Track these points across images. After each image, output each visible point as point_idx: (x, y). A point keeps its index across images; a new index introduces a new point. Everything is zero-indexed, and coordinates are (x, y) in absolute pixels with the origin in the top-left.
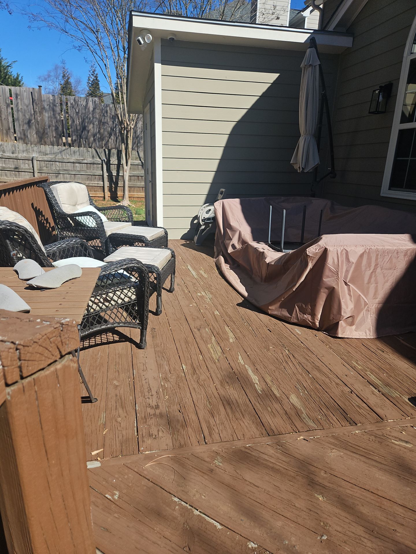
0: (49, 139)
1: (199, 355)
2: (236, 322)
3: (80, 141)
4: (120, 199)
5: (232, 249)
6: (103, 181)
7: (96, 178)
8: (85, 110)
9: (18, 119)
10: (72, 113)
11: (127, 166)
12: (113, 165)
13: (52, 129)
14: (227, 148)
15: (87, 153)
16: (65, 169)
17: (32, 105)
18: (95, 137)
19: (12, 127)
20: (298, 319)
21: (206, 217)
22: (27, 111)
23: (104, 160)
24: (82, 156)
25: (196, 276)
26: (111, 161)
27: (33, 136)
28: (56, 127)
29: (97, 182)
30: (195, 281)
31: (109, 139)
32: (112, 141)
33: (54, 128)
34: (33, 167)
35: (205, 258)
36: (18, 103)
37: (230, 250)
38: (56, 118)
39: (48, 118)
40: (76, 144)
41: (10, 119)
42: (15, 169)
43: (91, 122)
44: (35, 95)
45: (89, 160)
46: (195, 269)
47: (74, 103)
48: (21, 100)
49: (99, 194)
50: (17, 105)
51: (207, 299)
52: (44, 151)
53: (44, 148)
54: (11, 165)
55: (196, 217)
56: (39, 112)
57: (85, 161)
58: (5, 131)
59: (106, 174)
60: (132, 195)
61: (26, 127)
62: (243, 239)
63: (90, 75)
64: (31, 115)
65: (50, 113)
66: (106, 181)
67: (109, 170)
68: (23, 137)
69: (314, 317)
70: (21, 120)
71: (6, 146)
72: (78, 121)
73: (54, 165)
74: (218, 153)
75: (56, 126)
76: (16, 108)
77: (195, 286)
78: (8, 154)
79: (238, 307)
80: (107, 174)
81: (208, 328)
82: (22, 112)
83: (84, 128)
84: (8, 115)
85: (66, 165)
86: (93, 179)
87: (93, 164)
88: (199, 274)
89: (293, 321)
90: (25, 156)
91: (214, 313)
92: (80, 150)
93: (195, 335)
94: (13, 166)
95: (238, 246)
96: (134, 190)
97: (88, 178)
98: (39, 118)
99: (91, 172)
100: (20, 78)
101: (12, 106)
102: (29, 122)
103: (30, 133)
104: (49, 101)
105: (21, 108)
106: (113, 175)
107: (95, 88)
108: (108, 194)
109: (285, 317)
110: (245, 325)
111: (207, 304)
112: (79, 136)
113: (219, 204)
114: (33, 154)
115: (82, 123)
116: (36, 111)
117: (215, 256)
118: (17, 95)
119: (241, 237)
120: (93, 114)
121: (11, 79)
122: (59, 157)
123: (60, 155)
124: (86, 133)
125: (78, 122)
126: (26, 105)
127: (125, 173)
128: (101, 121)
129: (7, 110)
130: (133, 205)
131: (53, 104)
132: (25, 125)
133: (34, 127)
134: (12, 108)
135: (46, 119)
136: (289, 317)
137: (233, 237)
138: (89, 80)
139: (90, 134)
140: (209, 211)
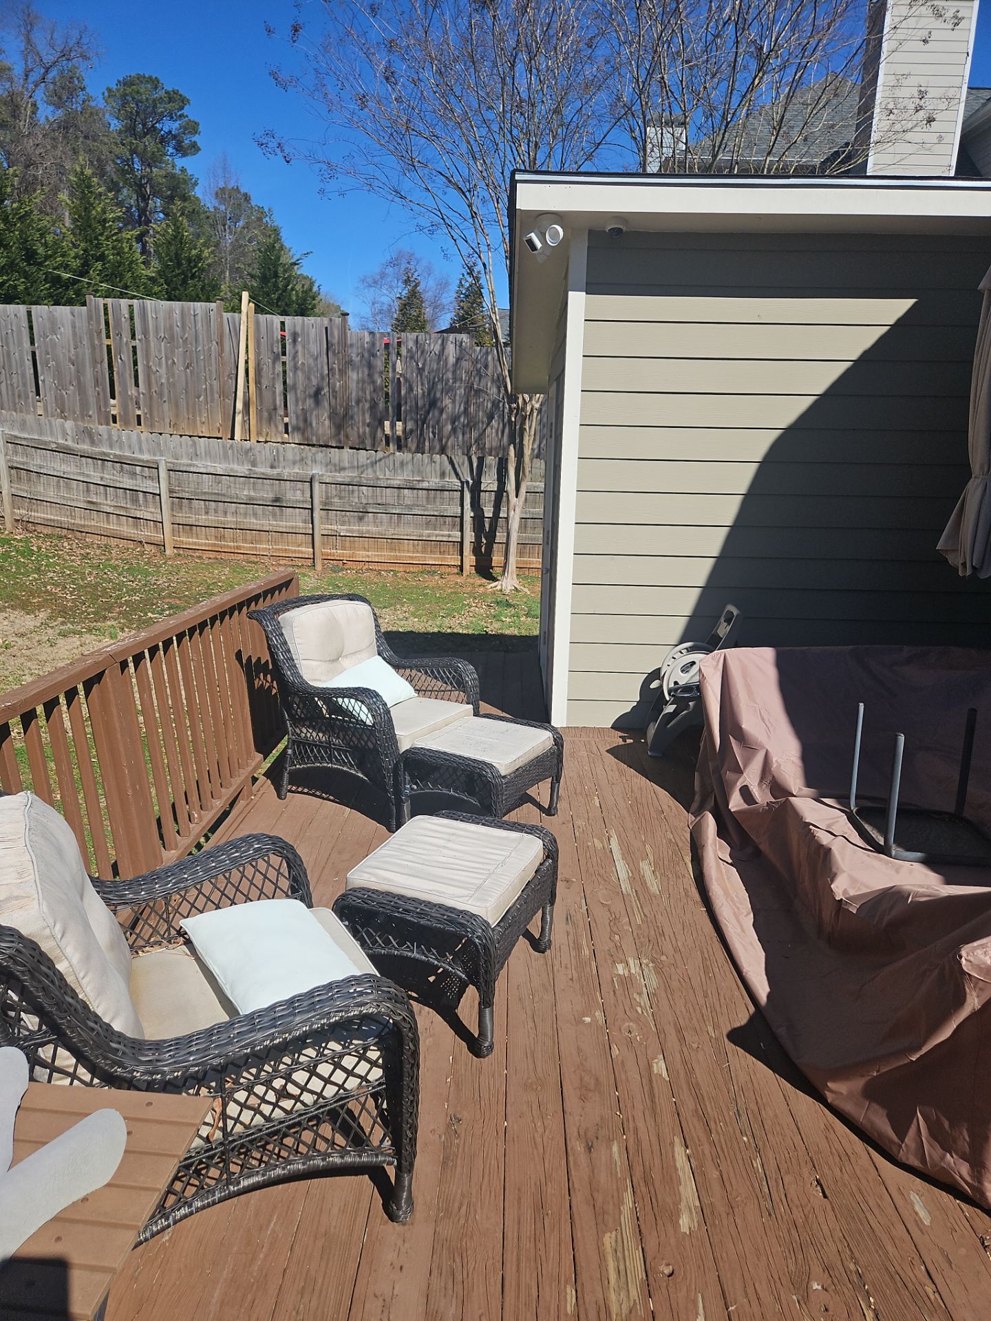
0: (356, 429)
1: (566, 1282)
2: (712, 1125)
3: (422, 434)
4: (496, 571)
5: (742, 801)
6: (462, 530)
7: (445, 522)
8: (438, 364)
9: (294, 387)
10: (409, 370)
11: (517, 497)
12: (487, 493)
13: (364, 406)
14: (750, 499)
15: (429, 465)
16: (379, 502)
17: (325, 356)
18: (456, 423)
19: (280, 405)
20: (923, 1159)
21: (681, 683)
22: (315, 369)
23: (467, 482)
24: (419, 472)
25: (625, 886)
26: (482, 485)
27: (323, 423)
28: (373, 402)
29: (447, 533)
30: (618, 907)
31: (487, 426)
32: (494, 431)
33: (367, 405)
34: (311, 497)
35: (665, 807)
36: (297, 352)
37: (736, 803)
38: (373, 382)
39: (358, 383)
40: (412, 440)
41: (279, 388)
42: (273, 501)
43: (449, 390)
44: (332, 334)
45: (434, 481)
46: (628, 853)
47: (414, 348)
48: (304, 347)
49: (451, 558)
50: (295, 357)
51: (640, 994)
52: (337, 462)
53: (337, 455)
54: (267, 494)
55: (656, 674)
56: (339, 370)
57: (425, 485)
58: (265, 414)
59: (469, 514)
60: (526, 562)
61: (310, 403)
62: (774, 777)
63: (463, 275)
64: (323, 378)
65: (363, 372)
66: (469, 529)
67: (476, 505)
68: (301, 425)
69: (980, 1173)
70: (300, 387)
71: (259, 452)
72: (420, 387)
73: (356, 494)
74: (728, 512)
75: (372, 399)
76: (292, 364)
77: (615, 929)
78: (263, 469)
79: (730, 1046)
80: (472, 515)
81: (619, 1143)
82: (304, 372)
83: (433, 403)
84: (274, 378)
85: (382, 492)
86: (438, 526)
87: (441, 490)
88: (637, 878)
89: (908, 1159)
90: (297, 473)
91: (650, 1067)
92: (415, 459)
93: (573, 1172)
94: (271, 496)
95: (762, 796)
96: (531, 551)
97: (428, 523)
98: (338, 383)
99: (436, 509)
100: (315, 289)
101: (284, 358)
102: (317, 395)
103: (317, 417)
104: (363, 346)
105: (302, 363)
106: (484, 517)
107: (472, 304)
108: (470, 559)
109: (880, 1134)
110: (742, 1145)
111: (638, 1019)
112: (419, 423)
113: (715, 663)
114: (314, 468)
115: (429, 394)
116: (332, 369)
117: (695, 806)
118: (295, 336)
119: (770, 771)
120: (454, 372)
121: (297, 291)
122: (369, 474)
123: (370, 470)
124: (437, 413)
125: (420, 391)
126: (312, 356)
127: (512, 513)
128: (472, 387)
129: (274, 368)
130: (526, 590)
131: (369, 351)
132: (307, 400)
133: (326, 404)
134: (284, 363)
135: (353, 386)
136: (894, 1143)
137: (745, 766)
138: (461, 285)
139: (444, 416)
140: (692, 665)
